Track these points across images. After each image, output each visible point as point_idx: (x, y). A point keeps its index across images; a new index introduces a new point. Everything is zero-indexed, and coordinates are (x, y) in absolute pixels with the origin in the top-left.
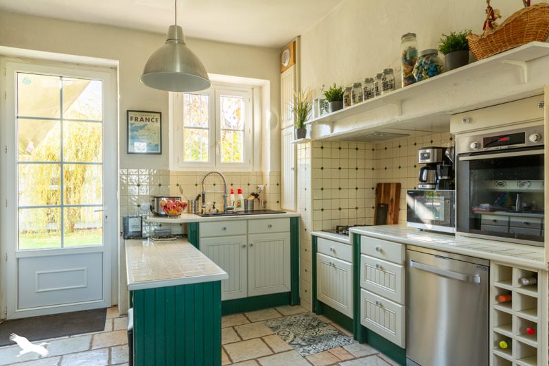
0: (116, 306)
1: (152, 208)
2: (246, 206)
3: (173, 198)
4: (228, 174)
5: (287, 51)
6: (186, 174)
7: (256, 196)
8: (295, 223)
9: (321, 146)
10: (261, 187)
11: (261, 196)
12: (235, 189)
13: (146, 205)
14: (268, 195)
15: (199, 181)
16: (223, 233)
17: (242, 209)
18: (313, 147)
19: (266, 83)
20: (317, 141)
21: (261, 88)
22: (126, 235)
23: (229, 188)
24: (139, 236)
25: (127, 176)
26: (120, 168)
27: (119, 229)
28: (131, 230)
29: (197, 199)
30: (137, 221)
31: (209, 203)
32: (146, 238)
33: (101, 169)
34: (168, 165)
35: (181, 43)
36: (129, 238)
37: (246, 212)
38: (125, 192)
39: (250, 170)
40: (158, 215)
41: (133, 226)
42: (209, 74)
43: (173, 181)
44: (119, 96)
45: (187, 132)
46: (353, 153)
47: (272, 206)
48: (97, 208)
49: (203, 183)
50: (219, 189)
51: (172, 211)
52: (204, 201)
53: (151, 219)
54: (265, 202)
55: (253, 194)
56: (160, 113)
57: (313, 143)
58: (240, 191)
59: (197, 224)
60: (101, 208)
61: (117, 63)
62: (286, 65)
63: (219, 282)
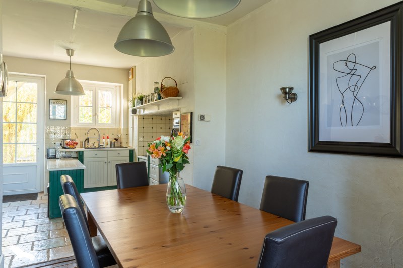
0: (43, 192)
1: (61, 145)
2: (111, 145)
3: (72, 140)
4: (101, 129)
5: (130, 72)
6: (80, 129)
7: (116, 140)
8: (132, 153)
9: (143, 118)
10: (119, 135)
11: (119, 140)
12: (106, 136)
13: (59, 143)
14: (122, 139)
15: (86, 132)
16: (95, 156)
17: (109, 146)
18: (138, 118)
19: (122, 85)
20: (141, 115)
21: (120, 87)
22: (48, 157)
23: (102, 136)
24: (55, 157)
25: (49, 129)
26: (46, 126)
27: (45, 154)
28: (50, 155)
29: (85, 141)
30: (54, 150)
31: (91, 143)
32: (58, 159)
33: (36, 126)
34: (70, 125)
35: (72, 77)
36: (49, 158)
37: (111, 147)
38: (48, 137)
39: (114, 127)
40: (64, 148)
41: (52, 153)
42: (84, 91)
43: (73, 132)
44: (46, 92)
45: (80, 108)
46: (159, 121)
47: (124, 145)
48: (33, 145)
49: (88, 133)
50: (97, 136)
51: (71, 146)
52: (88, 142)
53: (60, 149)
54: (121, 143)
55: (115, 139)
56: (66, 100)
57: (139, 116)
58: (108, 138)
59: (83, 152)
60: (36, 145)
61: (45, 76)
62: (130, 78)
63: (83, 170)
